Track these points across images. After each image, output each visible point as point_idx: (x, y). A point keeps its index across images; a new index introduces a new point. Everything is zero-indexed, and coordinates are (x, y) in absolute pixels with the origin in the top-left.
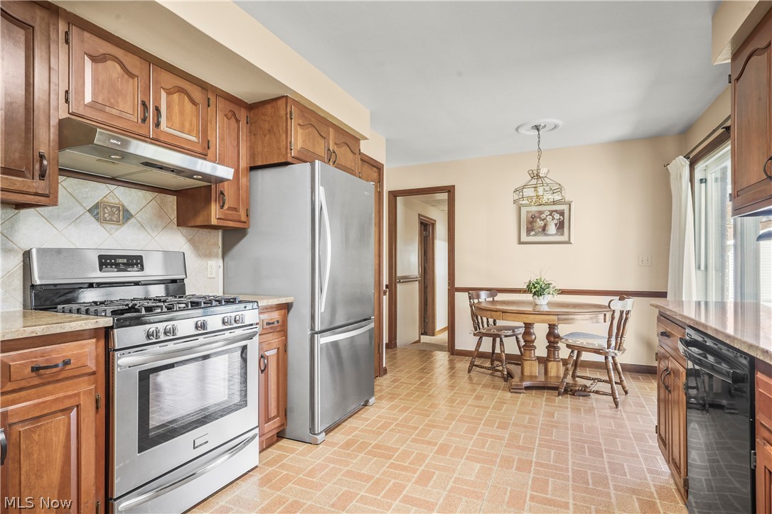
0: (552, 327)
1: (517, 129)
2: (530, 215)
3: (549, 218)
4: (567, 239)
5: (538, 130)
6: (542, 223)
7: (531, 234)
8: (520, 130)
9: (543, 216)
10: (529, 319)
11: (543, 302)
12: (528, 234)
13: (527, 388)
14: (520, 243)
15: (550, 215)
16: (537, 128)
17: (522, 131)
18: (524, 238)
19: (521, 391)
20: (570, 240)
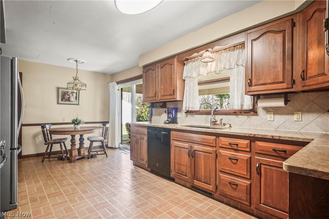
0: (81, 136)
1: (68, 59)
2: (63, 92)
3: (71, 95)
4: (78, 103)
5: (77, 62)
6: (68, 96)
7: (63, 100)
8: (69, 60)
9: (69, 94)
10: (73, 134)
11: (79, 127)
12: (62, 100)
13: (78, 160)
14: (58, 103)
15: (72, 93)
16: (76, 61)
17: (70, 61)
18: (60, 102)
19: (76, 161)
20: (79, 104)
